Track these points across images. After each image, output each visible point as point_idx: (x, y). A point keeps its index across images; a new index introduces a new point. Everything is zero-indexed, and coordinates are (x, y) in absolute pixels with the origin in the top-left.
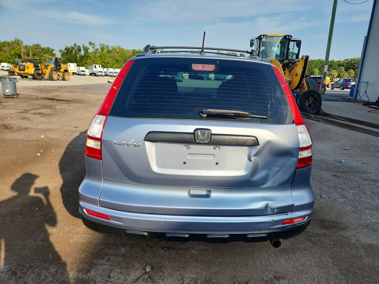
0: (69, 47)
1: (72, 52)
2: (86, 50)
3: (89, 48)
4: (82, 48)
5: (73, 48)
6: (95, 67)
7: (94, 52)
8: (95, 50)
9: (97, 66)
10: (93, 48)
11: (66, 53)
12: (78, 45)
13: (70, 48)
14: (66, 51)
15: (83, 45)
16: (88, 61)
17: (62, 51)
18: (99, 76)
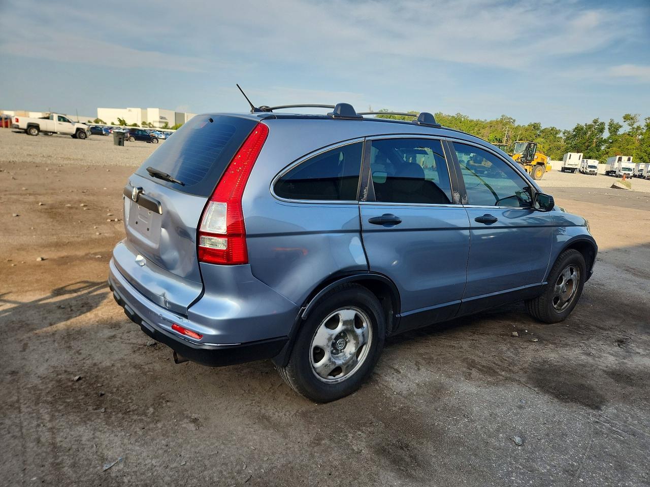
0: (583, 124)
1: (585, 133)
2: (614, 128)
3: (621, 127)
4: (607, 127)
5: (590, 127)
6: (620, 159)
7: (630, 132)
8: (633, 128)
9: (625, 158)
10: (630, 125)
11: (575, 136)
12: (600, 121)
13: (585, 126)
14: (574, 133)
15: (612, 120)
16: (611, 149)
17: (569, 132)
18: (620, 176)
